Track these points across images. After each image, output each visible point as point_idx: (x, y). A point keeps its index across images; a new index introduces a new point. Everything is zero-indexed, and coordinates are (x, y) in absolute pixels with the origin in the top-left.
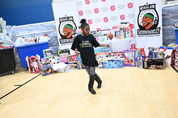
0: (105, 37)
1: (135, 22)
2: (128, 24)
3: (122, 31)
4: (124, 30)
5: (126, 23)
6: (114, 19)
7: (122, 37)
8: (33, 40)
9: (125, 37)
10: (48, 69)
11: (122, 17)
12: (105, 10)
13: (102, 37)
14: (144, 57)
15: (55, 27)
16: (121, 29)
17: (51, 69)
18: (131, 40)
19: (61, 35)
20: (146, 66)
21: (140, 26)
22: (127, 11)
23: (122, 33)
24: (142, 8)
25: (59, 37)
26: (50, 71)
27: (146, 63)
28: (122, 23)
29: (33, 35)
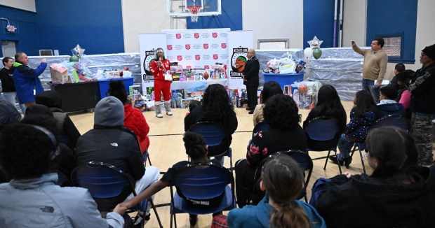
0: (201, 76)
1: (228, 62)
2: (223, 66)
3: (217, 72)
4: (219, 71)
5: (221, 64)
6: (207, 57)
7: (218, 77)
8: (118, 74)
9: (220, 77)
10: (143, 106)
11: (215, 57)
12: (197, 47)
13: (198, 77)
14: (238, 97)
15: (138, 61)
16: (216, 70)
17: (146, 105)
18: (226, 81)
19: (146, 71)
20: (239, 104)
21: (233, 67)
22: (220, 51)
23: (218, 74)
24: (236, 51)
25: (143, 72)
26: (144, 108)
27: (239, 102)
28: (217, 64)
29: (115, 68)
